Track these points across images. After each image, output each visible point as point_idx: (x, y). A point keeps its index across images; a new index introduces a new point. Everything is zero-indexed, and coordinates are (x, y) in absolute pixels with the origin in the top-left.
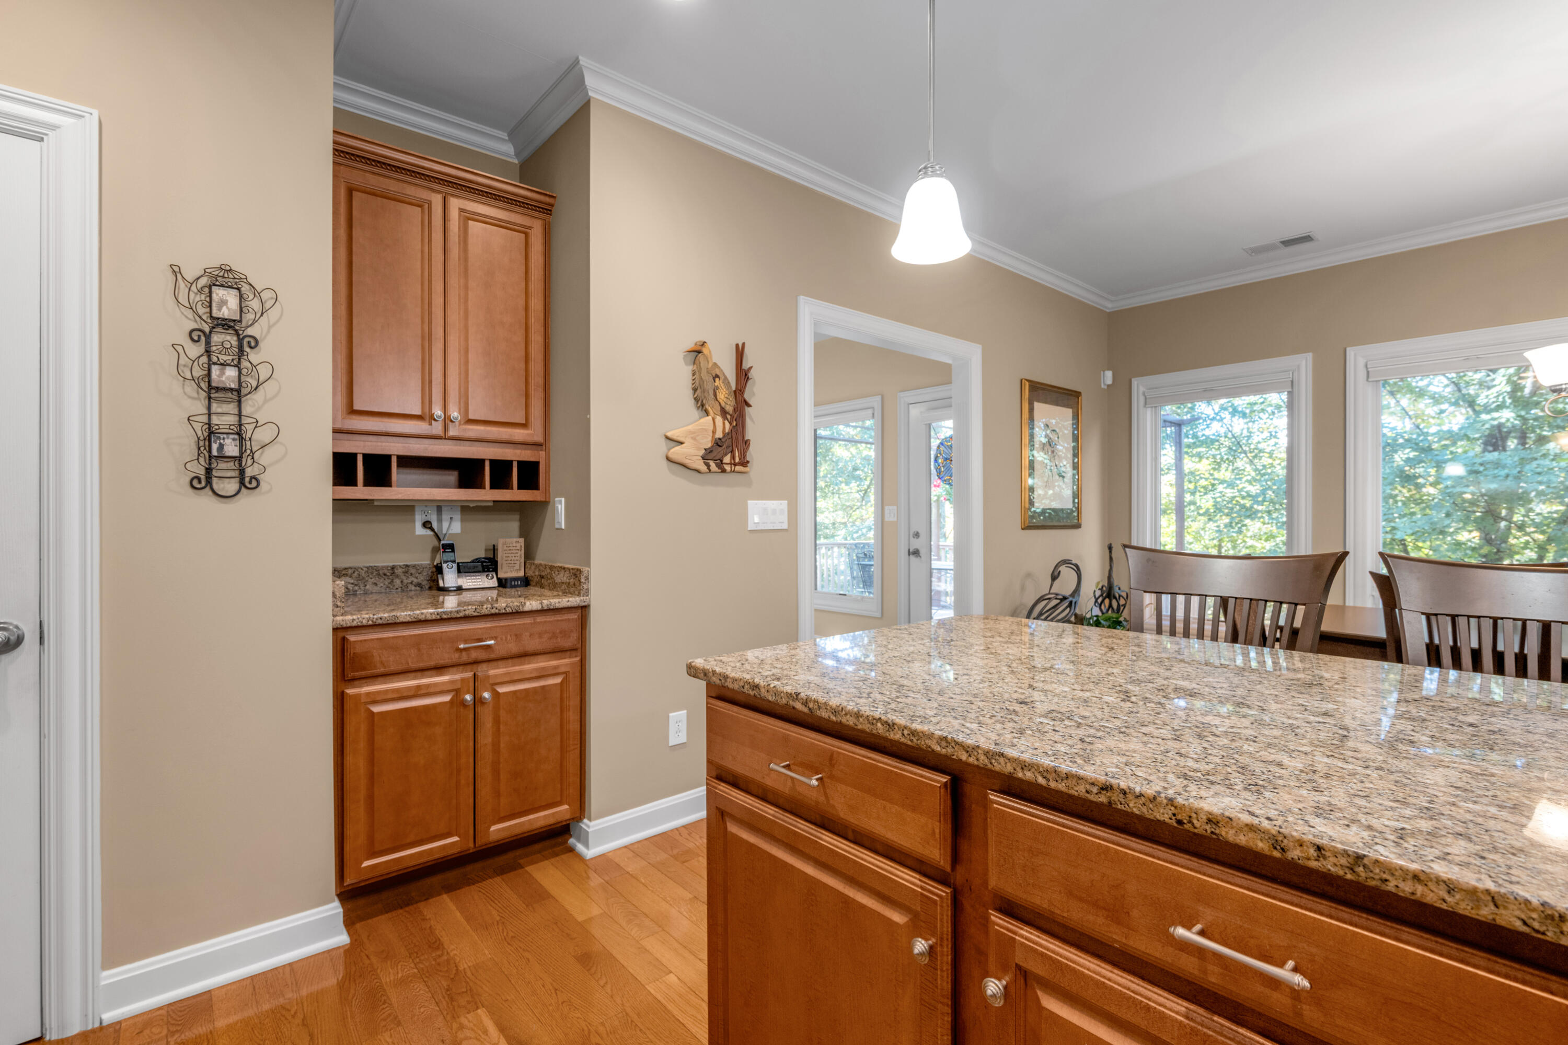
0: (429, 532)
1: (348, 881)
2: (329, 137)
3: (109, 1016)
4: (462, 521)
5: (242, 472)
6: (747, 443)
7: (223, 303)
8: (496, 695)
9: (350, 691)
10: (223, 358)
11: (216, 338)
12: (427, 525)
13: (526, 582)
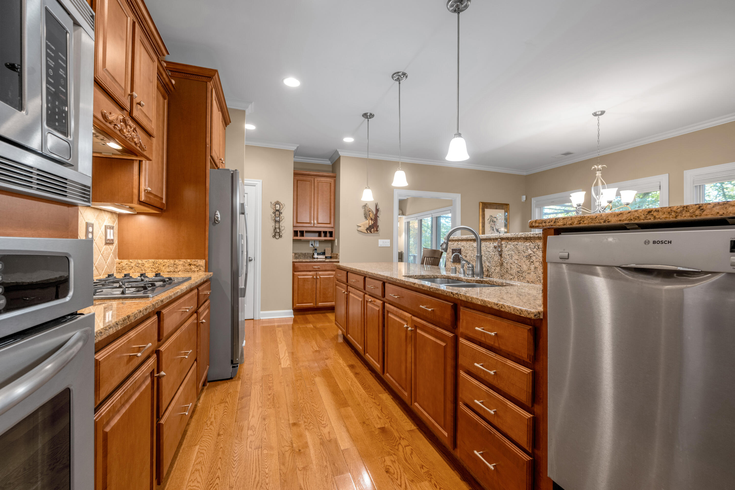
0: (312, 246)
1: (294, 307)
2: (293, 172)
3: (261, 318)
4: (319, 244)
5: (279, 235)
6: (378, 226)
7: (277, 207)
8: (320, 277)
9: (295, 273)
10: (277, 216)
11: (276, 213)
12: (312, 245)
13: (331, 257)
